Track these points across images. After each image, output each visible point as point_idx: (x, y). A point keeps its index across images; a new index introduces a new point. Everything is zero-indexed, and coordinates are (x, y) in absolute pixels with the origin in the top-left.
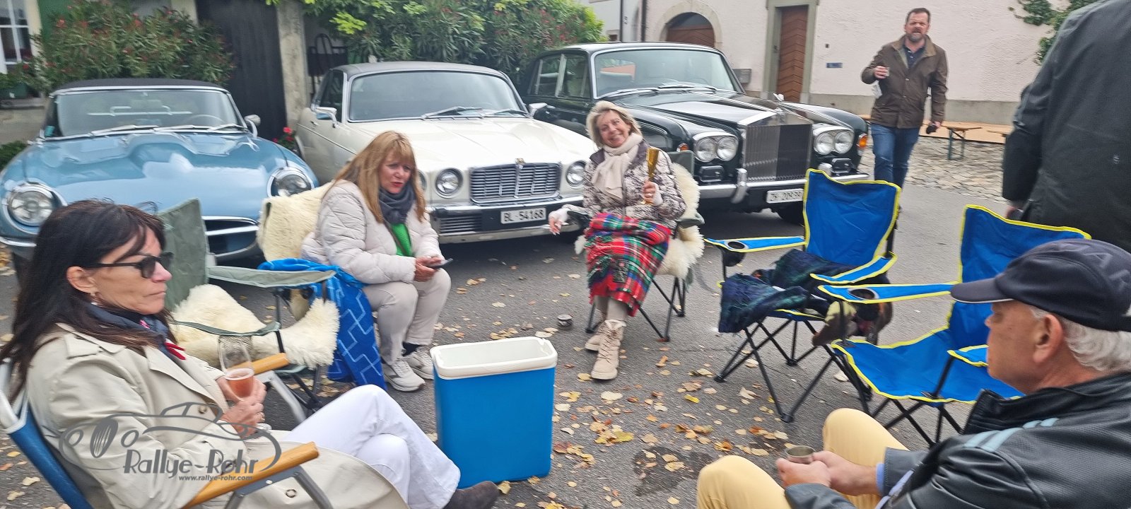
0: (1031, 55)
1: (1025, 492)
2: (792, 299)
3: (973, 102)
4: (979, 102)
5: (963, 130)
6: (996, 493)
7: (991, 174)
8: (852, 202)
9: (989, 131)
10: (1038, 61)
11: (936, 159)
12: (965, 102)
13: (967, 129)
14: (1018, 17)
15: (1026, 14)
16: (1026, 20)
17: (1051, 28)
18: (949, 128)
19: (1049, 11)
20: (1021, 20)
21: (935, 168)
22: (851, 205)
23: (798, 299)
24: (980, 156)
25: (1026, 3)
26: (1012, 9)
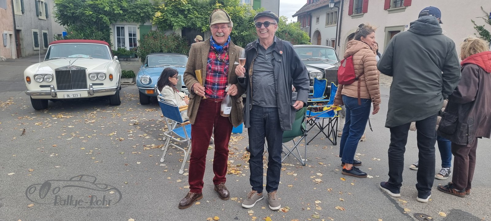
25: (480, 32)
26: (475, 34)
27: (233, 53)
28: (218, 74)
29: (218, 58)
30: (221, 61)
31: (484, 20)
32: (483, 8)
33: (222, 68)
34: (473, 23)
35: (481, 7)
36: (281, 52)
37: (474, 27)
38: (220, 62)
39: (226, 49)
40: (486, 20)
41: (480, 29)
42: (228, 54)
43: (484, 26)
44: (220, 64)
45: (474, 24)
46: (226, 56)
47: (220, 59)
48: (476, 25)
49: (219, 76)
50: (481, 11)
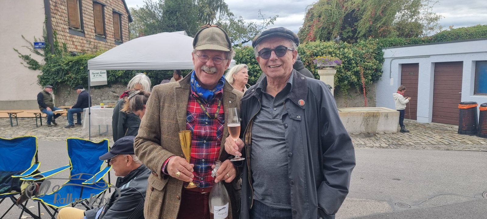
0: (36, 82)
1: (137, 193)
2: (4, 189)
3: (14, 101)
4: (17, 101)
5: (16, 113)
6: (132, 196)
7: (34, 130)
8: (15, 146)
9: (27, 113)
10: (39, 84)
11: (6, 127)
12: (10, 102)
13: (17, 113)
14: (26, 67)
15: (29, 66)
16: (29, 68)
17: (41, 71)
18: (8, 113)
19: (38, 65)
20: (28, 68)
21: (7, 131)
22: (15, 147)
23: (6, 188)
24: (25, 123)
25: (28, 61)
26: (22, 63)
27: (230, 102)
28: (205, 142)
29: (206, 111)
30: (212, 117)
31: (29, 50)
32: (24, 36)
33: (214, 129)
34: (16, 52)
35: (22, 36)
36: (301, 102)
37: (19, 56)
38: (209, 118)
39: (220, 95)
40: (31, 49)
41: (27, 58)
42: (222, 104)
43: (30, 55)
44: (210, 123)
45: (18, 52)
46: (218, 107)
47: (210, 114)
48: (20, 54)
49: (208, 145)
50: (23, 39)
